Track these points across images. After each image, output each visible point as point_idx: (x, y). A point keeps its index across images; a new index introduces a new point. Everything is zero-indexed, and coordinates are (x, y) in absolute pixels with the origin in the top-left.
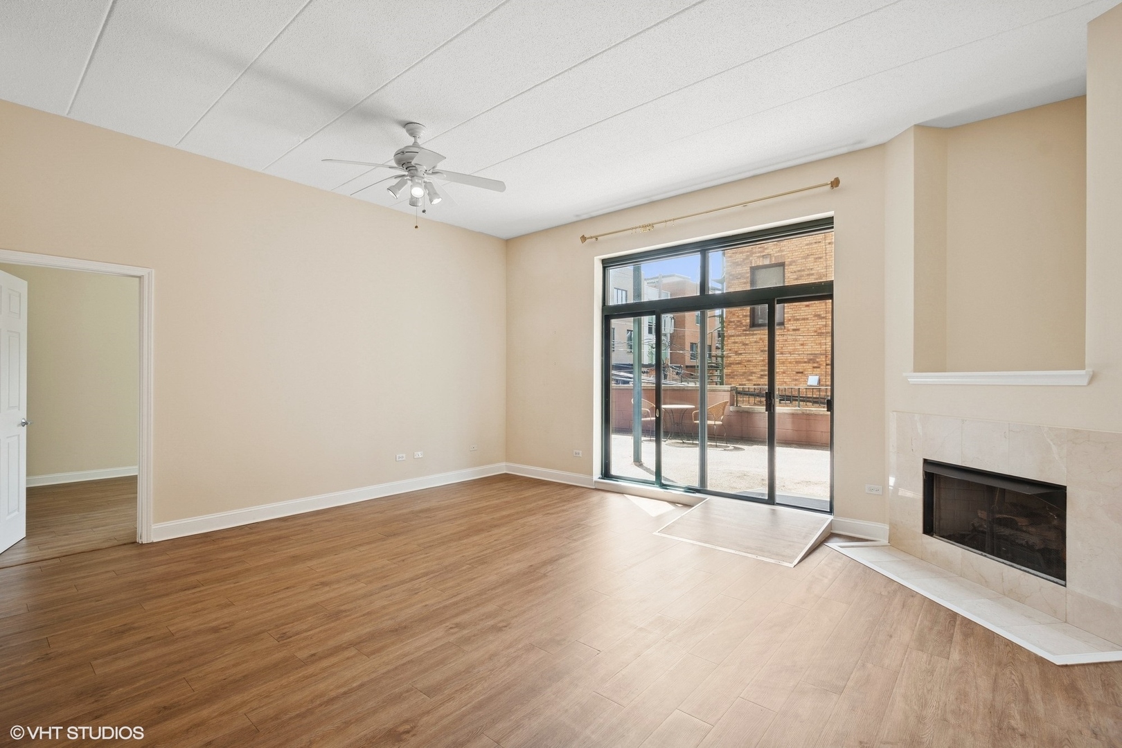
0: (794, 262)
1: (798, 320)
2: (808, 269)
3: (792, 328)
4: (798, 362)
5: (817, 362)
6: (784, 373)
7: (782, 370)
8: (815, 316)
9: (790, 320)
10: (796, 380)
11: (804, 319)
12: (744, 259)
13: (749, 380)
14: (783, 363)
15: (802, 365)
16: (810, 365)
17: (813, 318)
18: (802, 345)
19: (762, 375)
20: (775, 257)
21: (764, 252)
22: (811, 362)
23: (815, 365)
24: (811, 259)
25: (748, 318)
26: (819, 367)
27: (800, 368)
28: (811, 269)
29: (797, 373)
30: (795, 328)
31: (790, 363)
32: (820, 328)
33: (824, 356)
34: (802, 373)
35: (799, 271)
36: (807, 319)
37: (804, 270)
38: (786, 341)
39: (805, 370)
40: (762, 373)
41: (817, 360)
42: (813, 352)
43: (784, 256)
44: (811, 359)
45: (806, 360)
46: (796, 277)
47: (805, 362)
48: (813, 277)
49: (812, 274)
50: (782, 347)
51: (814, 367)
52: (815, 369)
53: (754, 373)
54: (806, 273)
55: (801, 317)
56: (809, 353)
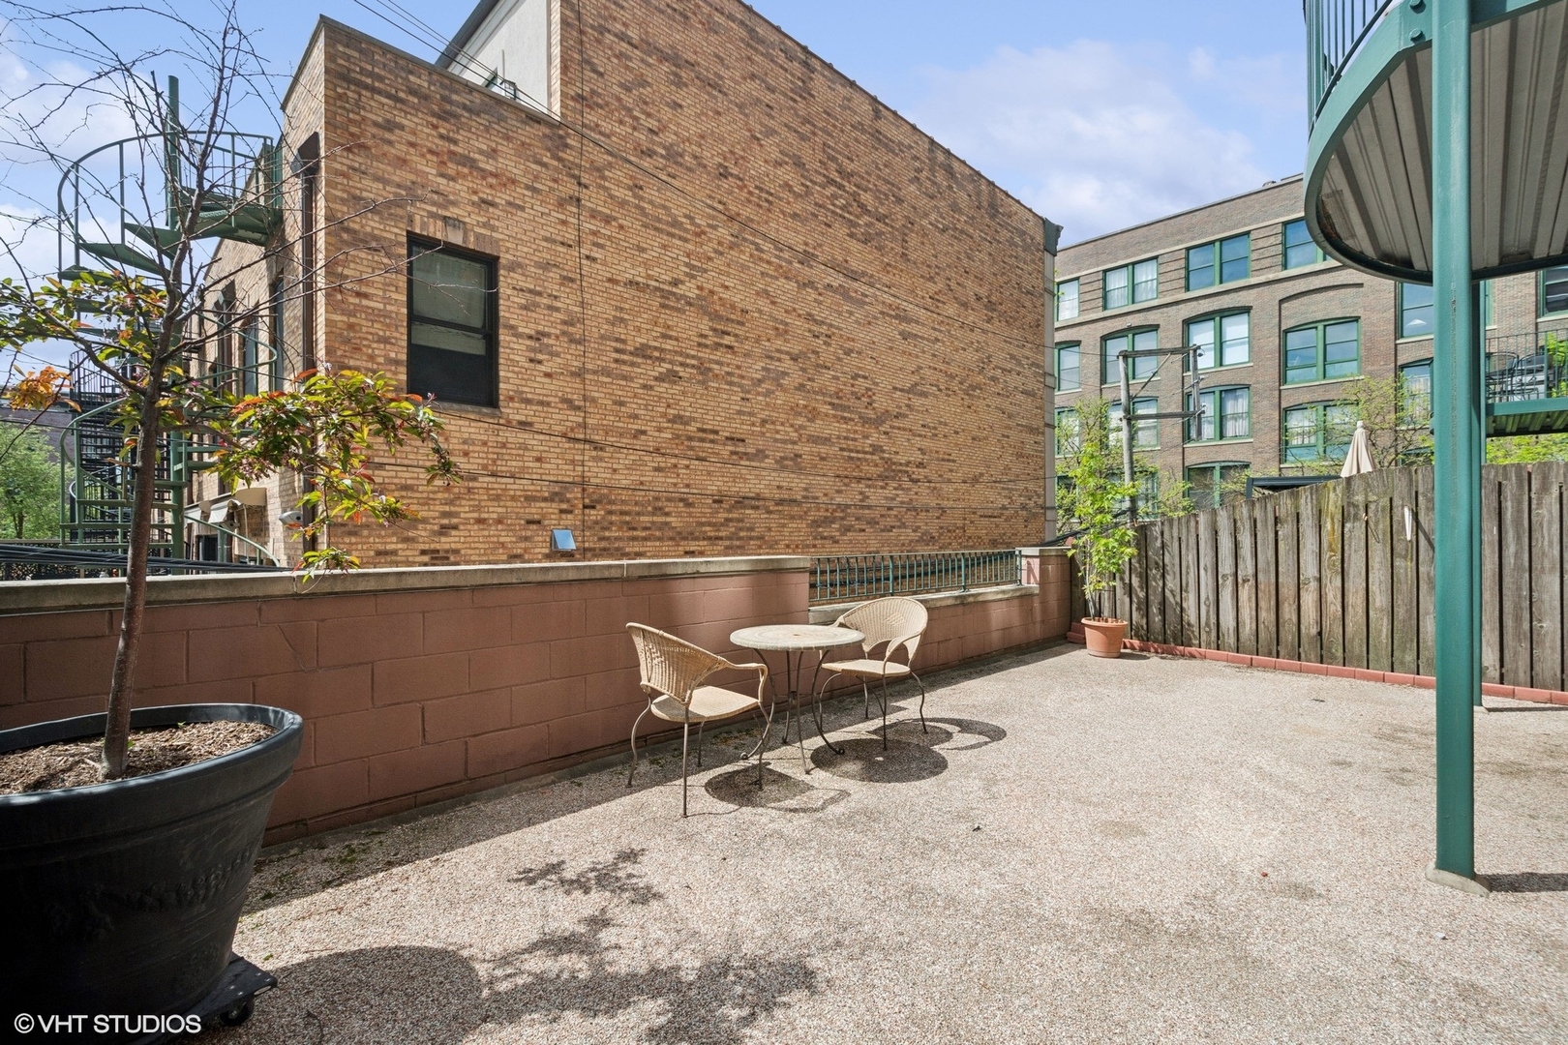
0: (520, 265)
1: (528, 401)
2: (550, 296)
3: (518, 417)
4: (530, 499)
5: (568, 501)
6: (499, 521)
7: (495, 516)
8: (564, 400)
9: (511, 399)
10: (526, 539)
11: (541, 403)
12: (389, 204)
13: (407, 540)
14: (498, 498)
15: (538, 505)
16: (554, 505)
17: (560, 406)
18: (539, 460)
19: (443, 527)
20: (478, 236)
21: (445, 208)
22: (557, 499)
23: (564, 506)
24: (554, 274)
25: (403, 369)
26: (571, 512)
27: (534, 510)
28: (556, 297)
29: (529, 522)
30: (523, 418)
31: (513, 498)
32: (572, 430)
33: (580, 490)
34: (539, 522)
35: (531, 291)
36: (548, 404)
37: (540, 294)
38: (504, 445)
39: (544, 516)
40: (445, 521)
41: (568, 496)
42: (560, 478)
43: (498, 241)
44: (556, 494)
45: (546, 494)
46: (523, 301)
47: (545, 500)
48: (558, 315)
49: (557, 310)
50: (494, 461)
51: (562, 511)
52: (564, 516)
53: (424, 521)
54: (545, 301)
55: (536, 397)
56: (552, 478)
